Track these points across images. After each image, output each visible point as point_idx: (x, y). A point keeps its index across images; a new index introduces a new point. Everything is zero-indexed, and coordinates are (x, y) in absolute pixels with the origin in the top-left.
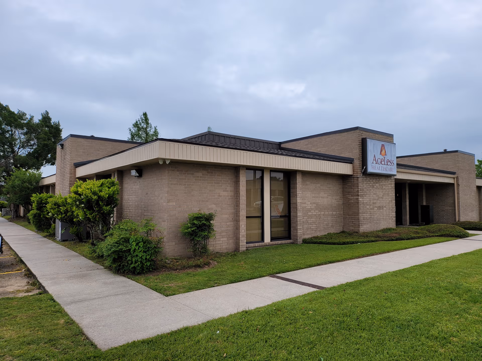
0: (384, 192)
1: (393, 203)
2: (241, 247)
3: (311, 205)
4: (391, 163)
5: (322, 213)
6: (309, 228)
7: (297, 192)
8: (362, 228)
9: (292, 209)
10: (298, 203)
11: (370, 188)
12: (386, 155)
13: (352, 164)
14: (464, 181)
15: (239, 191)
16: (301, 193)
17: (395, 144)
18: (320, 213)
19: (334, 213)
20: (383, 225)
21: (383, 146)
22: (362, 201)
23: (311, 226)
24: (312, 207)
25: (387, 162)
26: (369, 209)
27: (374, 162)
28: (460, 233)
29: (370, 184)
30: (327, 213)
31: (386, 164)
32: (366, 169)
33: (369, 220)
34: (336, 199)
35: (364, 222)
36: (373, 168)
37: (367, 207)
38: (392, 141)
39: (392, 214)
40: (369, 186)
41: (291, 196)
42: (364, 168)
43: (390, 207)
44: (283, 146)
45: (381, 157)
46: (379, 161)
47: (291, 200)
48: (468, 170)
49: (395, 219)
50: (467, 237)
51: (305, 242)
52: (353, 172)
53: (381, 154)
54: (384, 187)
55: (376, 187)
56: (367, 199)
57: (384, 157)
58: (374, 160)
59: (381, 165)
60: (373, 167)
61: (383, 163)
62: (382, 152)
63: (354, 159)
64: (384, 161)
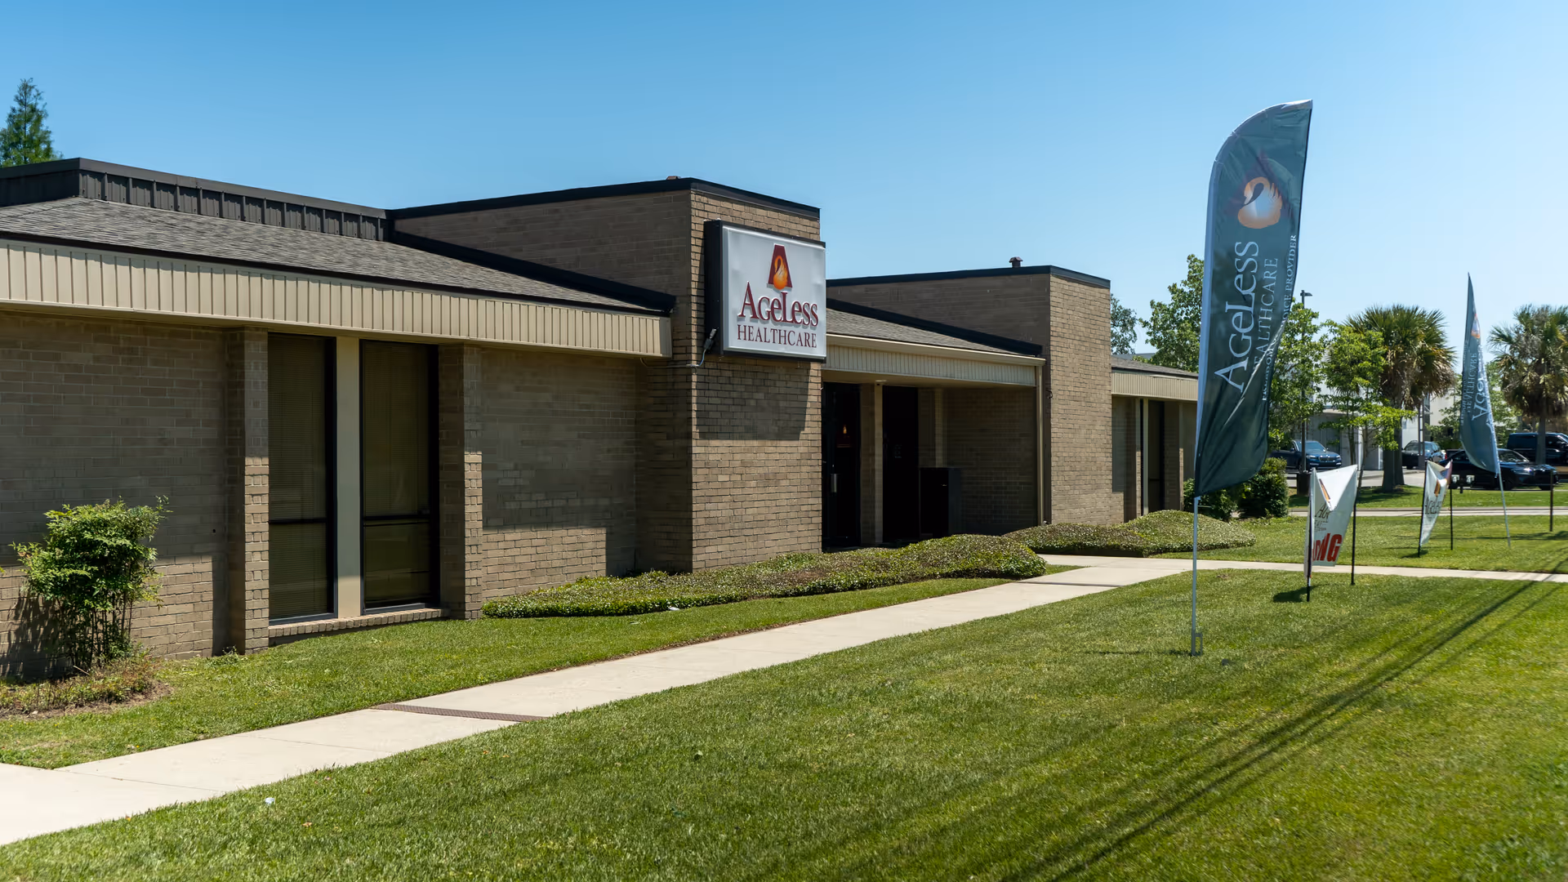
0: (781, 423)
1: (814, 463)
2: (249, 635)
3: (516, 473)
4: (807, 315)
5: (558, 503)
6: (509, 560)
7: (466, 424)
8: (699, 557)
9: (443, 488)
10: (467, 467)
11: (733, 408)
12: (789, 284)
13: (669, 319)
14: (1069, 379)
15: (241, 423)
16: (478, 426)
17: (823, 244)
18: (548, 504)
19: (604, 502)
20: (776, 545)
21: (779, 252)
22: (703, 457)
23: (515, 552)
24: (521, 482)
25: (793, 311)
26: (728, 485)
27: (748, 314)
28: (1016, 560)
29: (735, 395)
30: (578, 503)
31: (789, 319)
32: (719, 339)
33: (727, 527)
34: (609, 451)
35: (710, 534)
36: (742, 335)
37: (721, 478)
38: (815, 231)
39: (811, 501)
40: (730, 402)
41: (443, 437)
42: (712, 335)
43: (805, 476)
44: (401, 226)
45: (774, 295)
46: (765, 308)
47: (442, 456)
48: (1083, 339)
49: (820, 520)
50: (1037, 575)
51: (492, 613)
52: (673, 346)
53: (771, 281)
54: (782, 404)
55: (752, 403)
56: (721, 450)
57: (784, 295)
58: (745, 304)
59: (770, 325)
60: (742, 329)
61: (779, 317)
62: (776, 276)
63: (674, 298)
64: (782, 307)
